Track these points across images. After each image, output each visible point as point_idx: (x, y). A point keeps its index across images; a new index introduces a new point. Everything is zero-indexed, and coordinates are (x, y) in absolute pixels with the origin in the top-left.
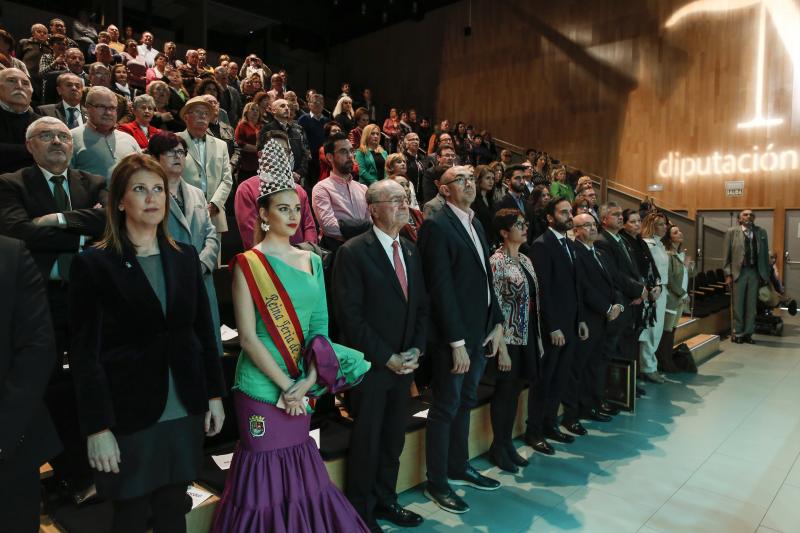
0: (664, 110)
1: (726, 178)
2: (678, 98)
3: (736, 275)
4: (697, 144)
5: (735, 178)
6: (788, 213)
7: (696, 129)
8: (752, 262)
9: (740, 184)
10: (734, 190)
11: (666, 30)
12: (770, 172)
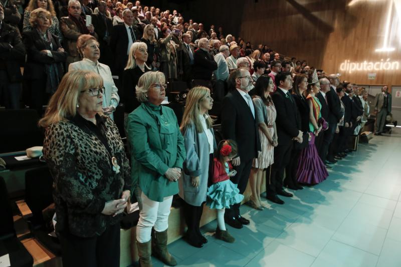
0: (345, 41)
1: (368, 72)
2: (351, 37)
3: (379, 110)
4: (357, 57)
5: (372, 72)
6: (393, 87)
7: (358, 51)
8: (386, 106)
9: (374, 75)
10: (371, 77)
11: (348, 7)
12: (387, 71)
